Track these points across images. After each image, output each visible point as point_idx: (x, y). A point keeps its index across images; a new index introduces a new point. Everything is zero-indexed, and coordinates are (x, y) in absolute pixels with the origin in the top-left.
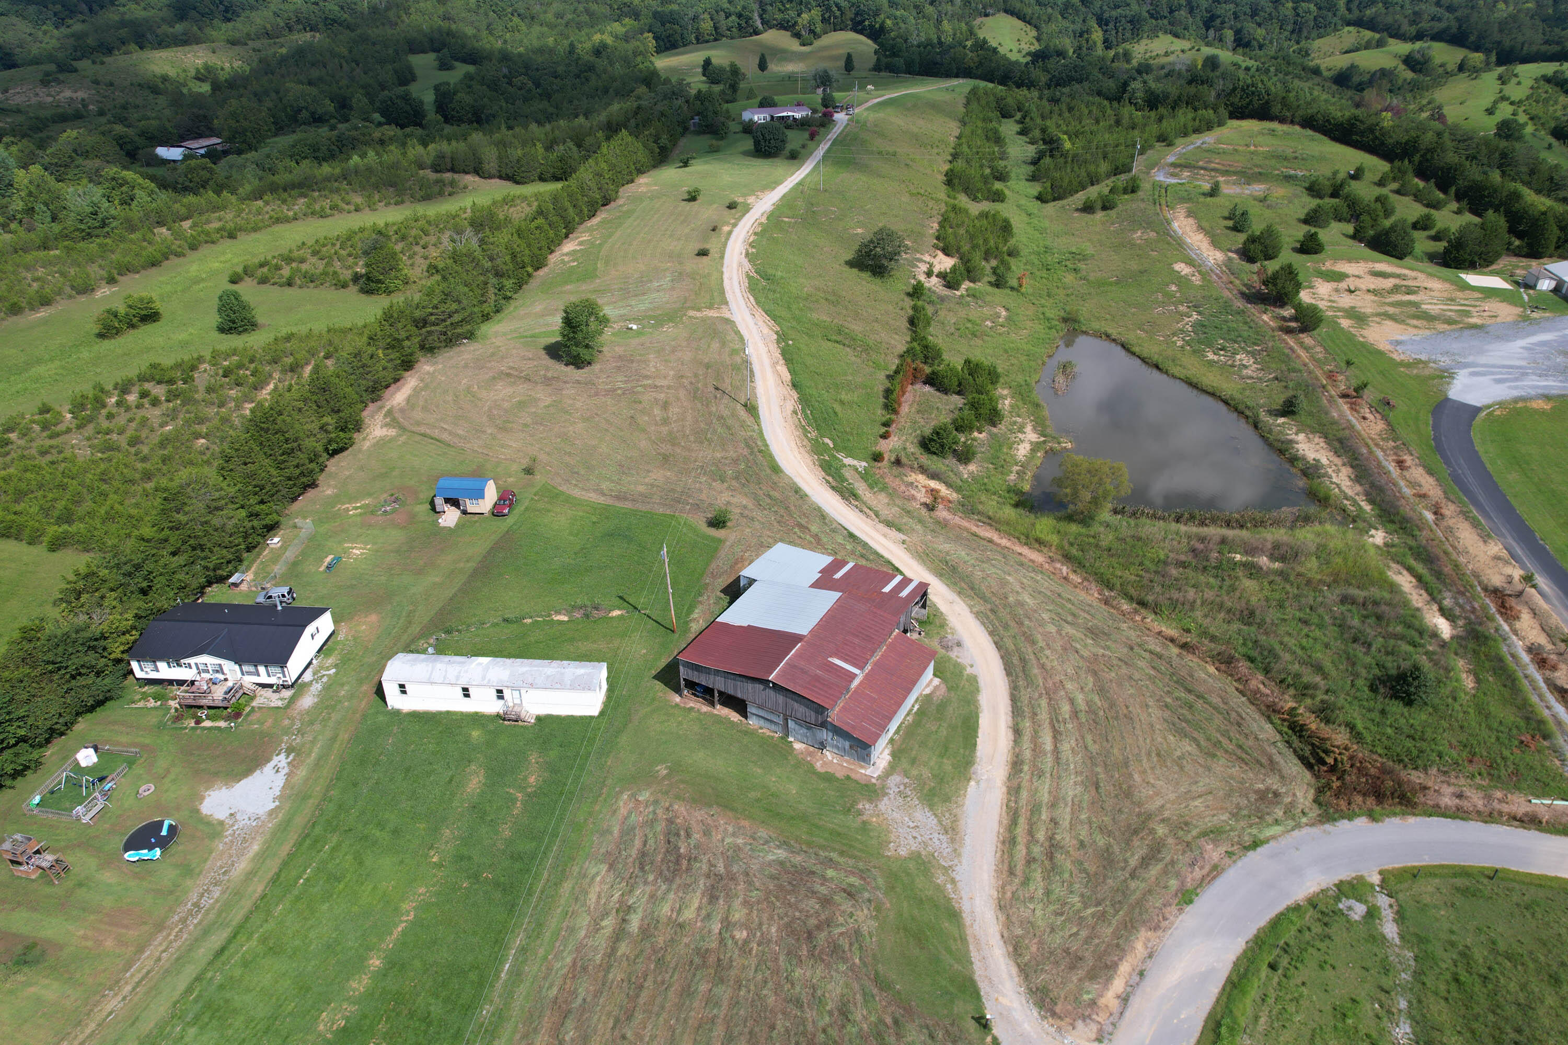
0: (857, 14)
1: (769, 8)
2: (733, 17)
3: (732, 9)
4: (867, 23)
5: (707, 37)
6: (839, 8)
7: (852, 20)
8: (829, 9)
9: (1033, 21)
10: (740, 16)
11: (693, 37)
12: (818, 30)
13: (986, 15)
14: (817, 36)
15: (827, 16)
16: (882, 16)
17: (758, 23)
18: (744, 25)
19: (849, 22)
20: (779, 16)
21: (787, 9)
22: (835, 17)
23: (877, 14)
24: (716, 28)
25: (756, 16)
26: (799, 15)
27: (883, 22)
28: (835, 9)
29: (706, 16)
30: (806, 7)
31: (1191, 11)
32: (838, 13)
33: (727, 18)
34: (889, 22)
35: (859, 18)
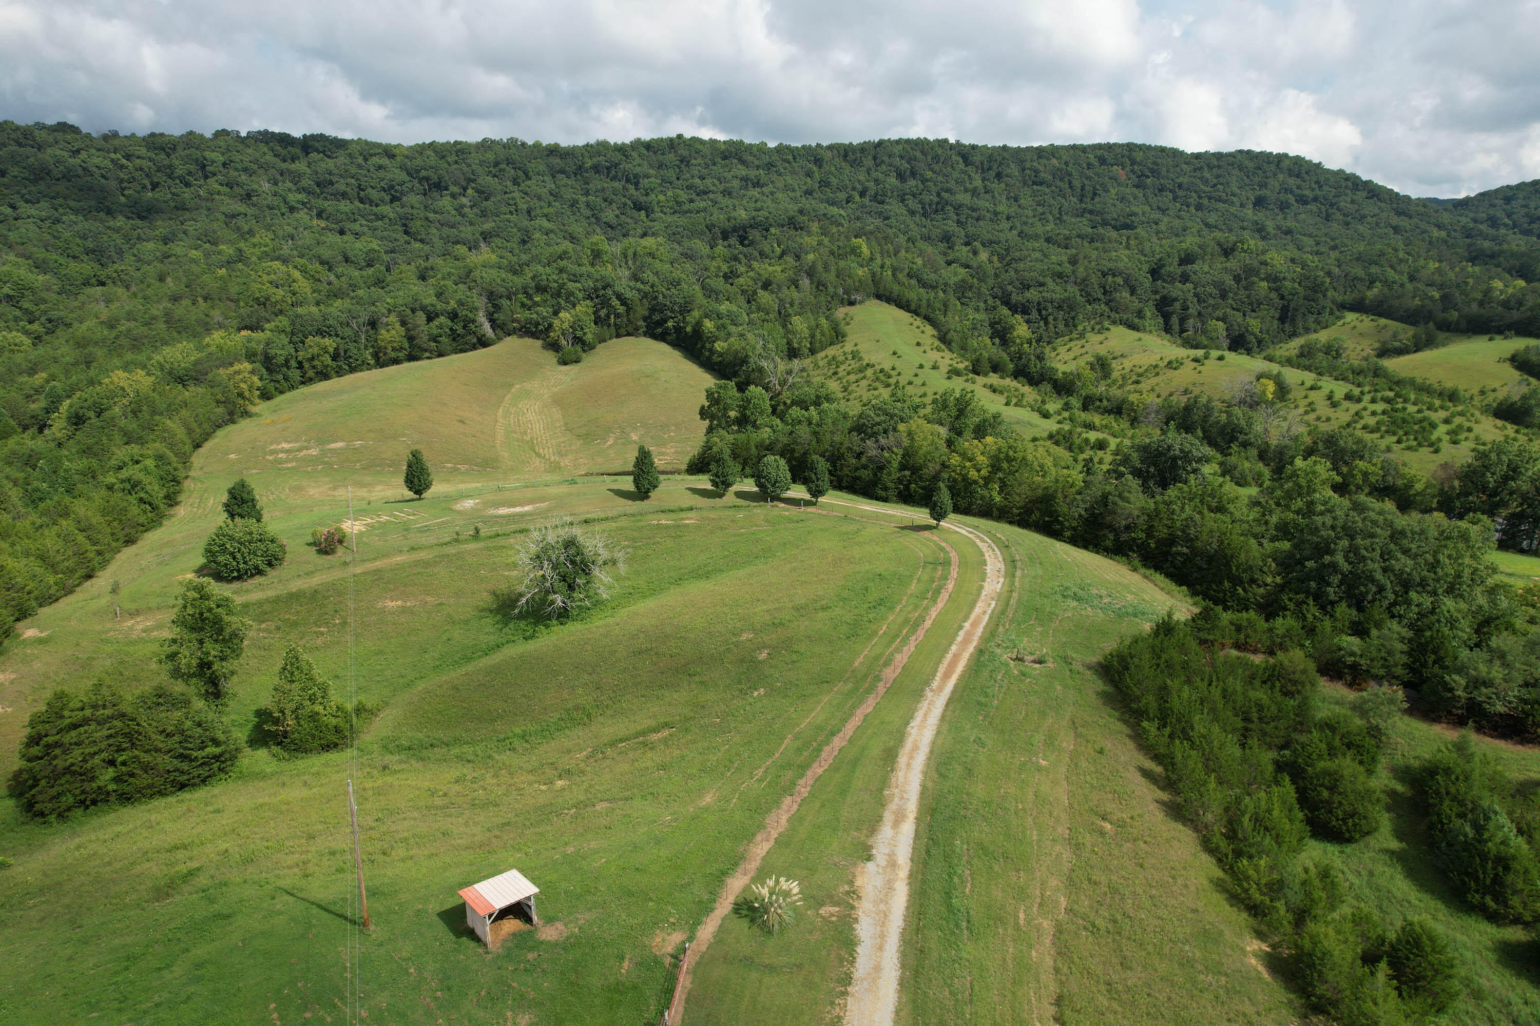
0: (653, 310)
1: (505, 302)
2: (442, 319)
3: (440, 306)
4: (670, 324)
5: (393, 355)
6: (623, 302)
7: (645, 319)
8: (605, 303)
9: (923, 311)
10: (453, 316)
11: (368, 355)
12: (589, 337)
13: (852, 303)
14: (587, 347)
15: (603, 313)
16: (696, 314)
17: (487, 328)
18: (460, 331)
19: (641, 323)
20: (522, 315)
21: (536, 304)
22: (618, 316)
23: (685, 309)
24: (411, 339)
25: (482, 318)
26: (556, 313)
27: (699, 324)
28: (615, 302)
29: (393, 318)
30: (567, 300)
31: (1133, 292)
32: (621, 309)
33: (430, 319)
34: (708, 325)
35: (657, 317)
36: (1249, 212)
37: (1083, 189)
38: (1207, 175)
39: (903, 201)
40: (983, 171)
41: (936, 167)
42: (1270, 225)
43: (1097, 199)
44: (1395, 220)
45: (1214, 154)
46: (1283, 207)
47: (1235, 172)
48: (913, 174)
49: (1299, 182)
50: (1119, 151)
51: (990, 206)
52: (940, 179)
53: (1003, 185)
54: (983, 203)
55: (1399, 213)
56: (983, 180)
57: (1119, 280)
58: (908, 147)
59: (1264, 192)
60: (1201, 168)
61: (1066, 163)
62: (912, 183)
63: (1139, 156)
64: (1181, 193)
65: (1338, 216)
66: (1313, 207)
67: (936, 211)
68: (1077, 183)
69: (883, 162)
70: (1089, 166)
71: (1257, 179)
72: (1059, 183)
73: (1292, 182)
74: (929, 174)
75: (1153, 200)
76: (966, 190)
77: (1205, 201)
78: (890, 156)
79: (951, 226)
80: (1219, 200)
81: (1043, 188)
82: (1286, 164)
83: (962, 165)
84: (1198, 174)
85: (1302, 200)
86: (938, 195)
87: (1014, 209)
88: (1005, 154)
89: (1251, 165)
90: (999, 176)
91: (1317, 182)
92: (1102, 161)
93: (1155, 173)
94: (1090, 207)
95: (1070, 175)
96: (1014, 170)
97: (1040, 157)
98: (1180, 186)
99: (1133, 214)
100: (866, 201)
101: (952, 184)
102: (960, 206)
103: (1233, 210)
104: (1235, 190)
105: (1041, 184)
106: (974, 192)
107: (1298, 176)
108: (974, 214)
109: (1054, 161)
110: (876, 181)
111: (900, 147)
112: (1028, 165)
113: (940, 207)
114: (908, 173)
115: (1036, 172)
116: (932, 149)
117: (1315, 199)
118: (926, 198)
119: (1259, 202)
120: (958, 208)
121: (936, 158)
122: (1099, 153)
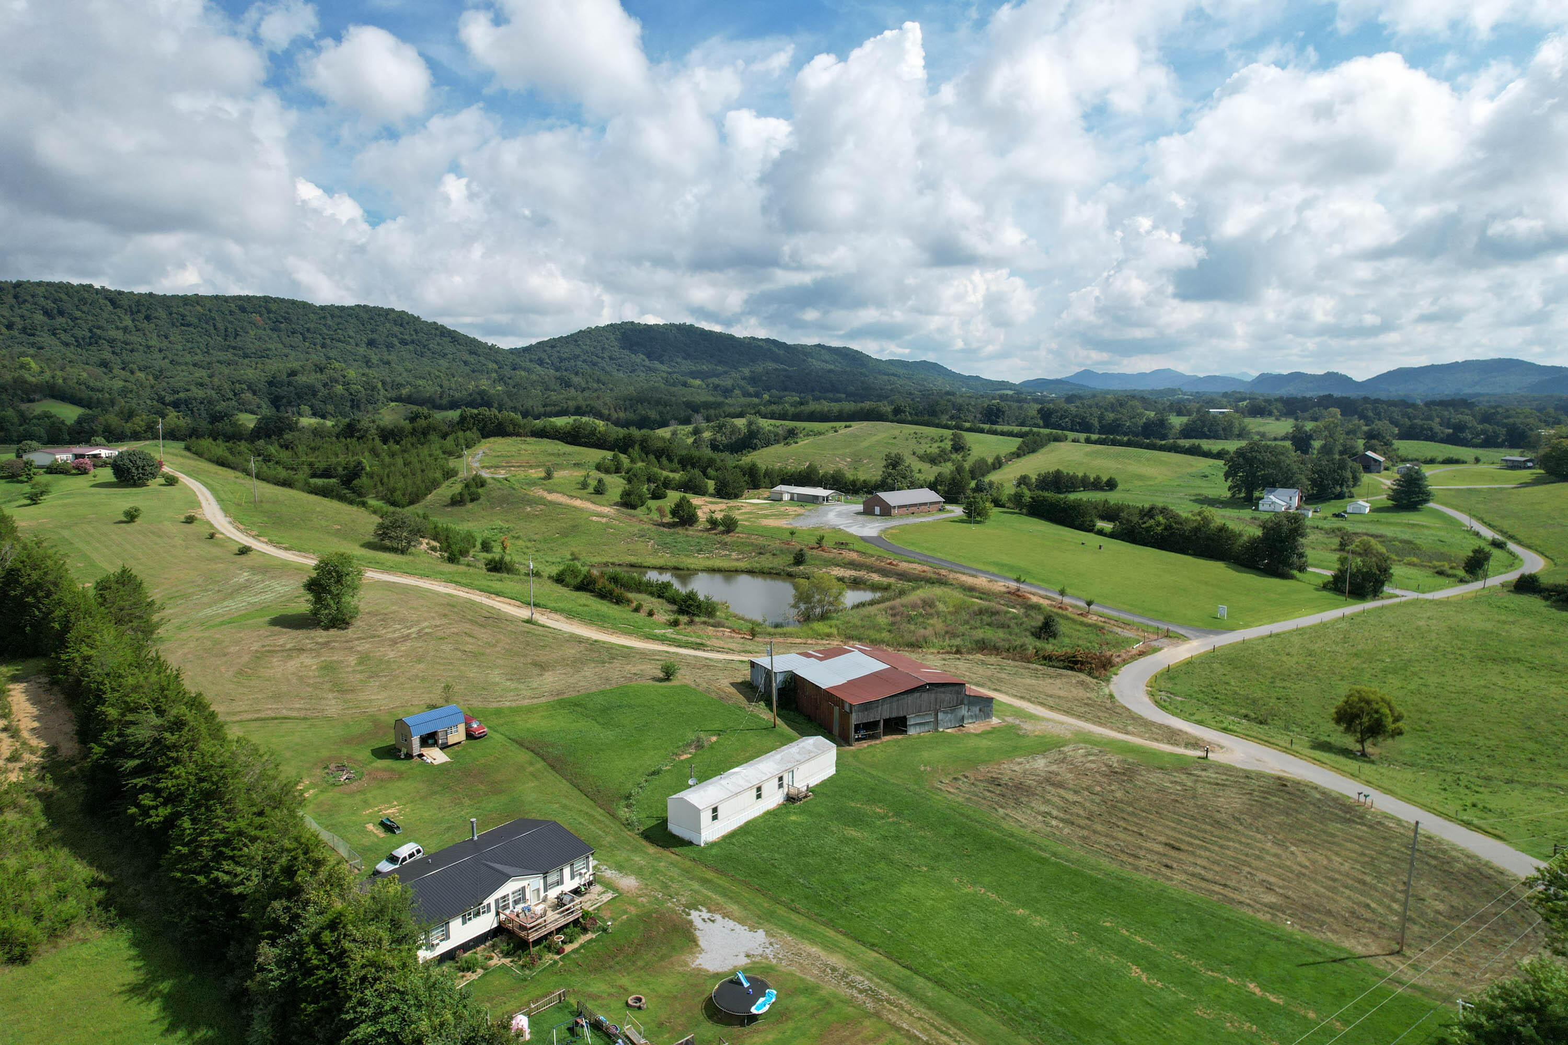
36: (362, 350)
37: (226, 330)
38: (329, 322)
39: (54, 334)
40: (132, 314)
41: (85, 309)
42: (375, 359)
43: (238, 339)
44: (466, 357)
45: (338, 307)
46: (390, 346)
47: (354, 321)
48: (61, 313)
49: (402, 329)
50: (255, 302)
51: (144, 342)
52: (90, 318)
53: (153, 326)
54: (135, 338)
55: (471, 353)
56: (133, 321)
57: (244, 386)
58: (52, 290)
59: (375, 336)
60: (324, 318)
61: (210, 311)
62: (60, 320)
63: (274, 307)
64: (308, 335)
65: (429, 353)
66: (411, 347)
67: (90, 344)
68: (220, 325)
69: (25, 301)
70: (231, 313)
71: (369, 327)
72: (204, 325)
73: (396, 329)
74: (78, 314)
75: (287, 340)
76: (118, 328)
77: (328, 342)
78: (33, 296)
79: (107, 355)
80: (339, 341)
81: (191, 329)
82: (392, 316)
83: (110, 308)
84: (323, 322)
85: (404, 342)
86: (90, 331)
87: (165, 344)
88: (152, 300)
89: (365, 316)
90: (148, 318)
91: (416, 331)
92: (243, 310)
93: (287, 320)
94: (233, 344)
95: (214, 319)
96: (162, 313)
97: (186, 304)
98: (308, 330)
99: (269, 349)
100: (15, 333)
101: (102, 323)
102: (114, 340)
103: (349, 347)
104: (352, 334)
105: (189, 325)
106: (125, 330)
107: (401, 325)
108: (128, 347)
109: (199, 308)
110: (22, 317)
111: (43, 289)
112: (174, 310)
113: (93, 340)
114: (55, 312)
115: (183, 316)
116: (77, 292)
117: (413, 342)
118: (80, 333)
119: (371, 343)
120: (111, 342)
121: (83, 301)
122: (240, 303)
